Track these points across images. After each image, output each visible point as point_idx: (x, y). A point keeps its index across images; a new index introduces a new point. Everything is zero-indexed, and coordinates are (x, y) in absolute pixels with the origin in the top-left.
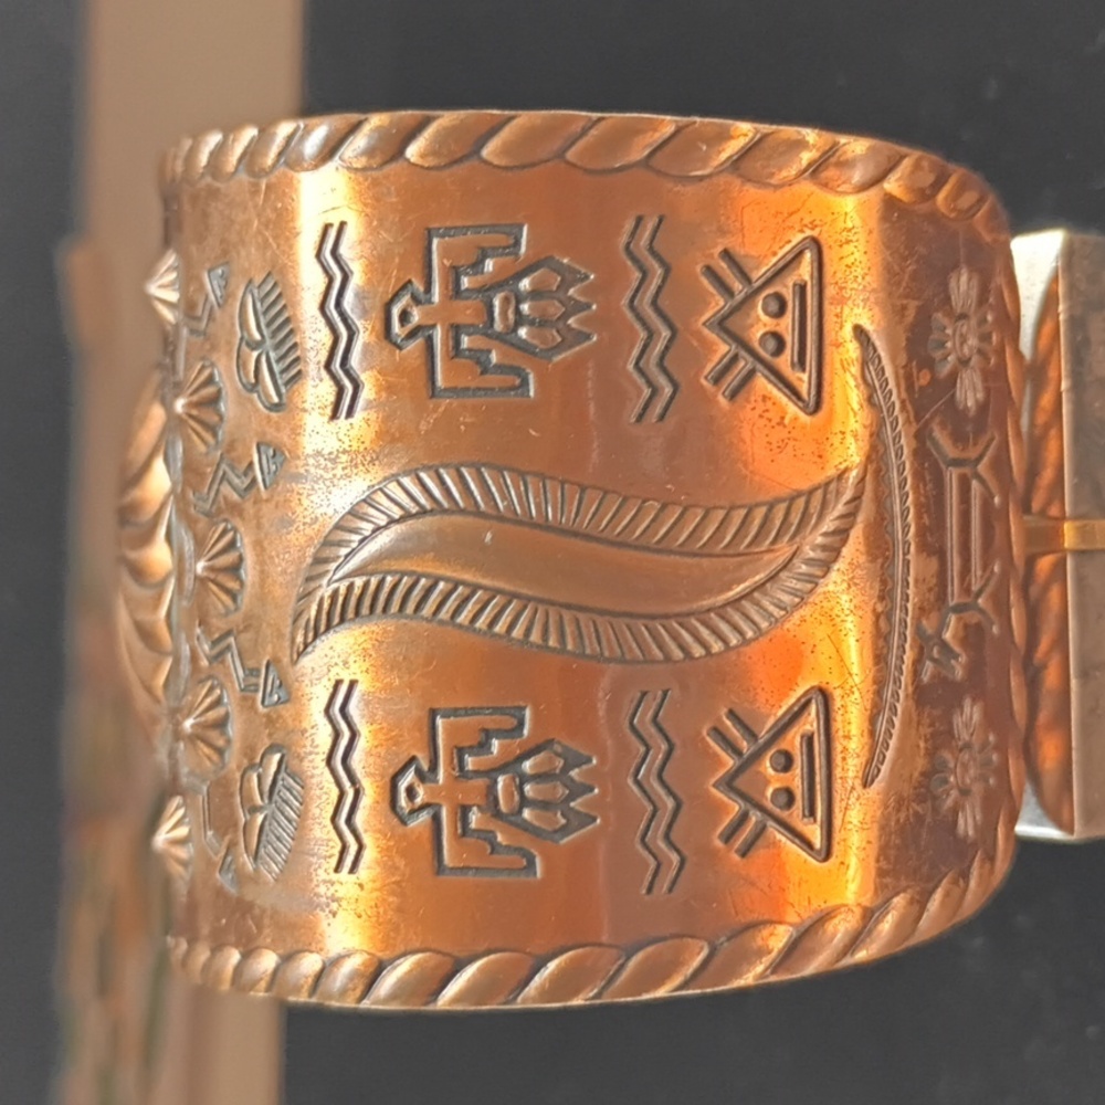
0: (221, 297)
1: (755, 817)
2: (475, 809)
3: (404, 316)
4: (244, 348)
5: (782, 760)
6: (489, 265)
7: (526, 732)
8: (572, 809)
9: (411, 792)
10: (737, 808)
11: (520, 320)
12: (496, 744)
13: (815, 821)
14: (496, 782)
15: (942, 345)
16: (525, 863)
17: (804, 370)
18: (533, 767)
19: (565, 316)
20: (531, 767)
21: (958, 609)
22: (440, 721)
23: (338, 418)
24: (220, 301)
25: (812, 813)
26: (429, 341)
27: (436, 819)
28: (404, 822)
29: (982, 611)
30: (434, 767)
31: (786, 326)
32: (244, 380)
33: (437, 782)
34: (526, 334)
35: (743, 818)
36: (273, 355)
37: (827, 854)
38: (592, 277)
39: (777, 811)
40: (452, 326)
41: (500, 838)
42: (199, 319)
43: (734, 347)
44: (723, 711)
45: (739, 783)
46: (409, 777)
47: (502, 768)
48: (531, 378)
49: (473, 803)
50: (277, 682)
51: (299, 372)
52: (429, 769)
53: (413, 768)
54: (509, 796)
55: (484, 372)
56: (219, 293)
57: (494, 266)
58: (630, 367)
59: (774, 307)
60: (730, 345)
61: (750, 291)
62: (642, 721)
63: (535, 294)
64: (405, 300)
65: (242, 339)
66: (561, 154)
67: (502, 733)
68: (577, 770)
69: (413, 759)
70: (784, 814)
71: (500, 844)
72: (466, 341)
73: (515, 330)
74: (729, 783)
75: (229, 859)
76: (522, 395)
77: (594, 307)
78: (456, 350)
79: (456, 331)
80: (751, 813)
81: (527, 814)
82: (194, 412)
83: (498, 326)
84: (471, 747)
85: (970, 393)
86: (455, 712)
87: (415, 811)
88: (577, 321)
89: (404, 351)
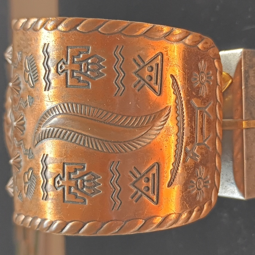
0: (21, 59)
1: (140, 193)
2: (73, 187)
3: (61, 67)
4: (26, 72)
5: (147, 180)
6: (81, 56)
7: (85, 170)
8: (96, 189)
9: (58, 182)
10: (135, 191)
11: (88, 69)
12: (78, 172)
13: (154, 195)
14: (78, 181)
15: (196, 79)
16: (84, 201)
17: (157, 85)
18: (87, 178)
19: (99, 69)
20: (86, 178)
21: (198, 144)
22: (66, 166)
23: (46, 91)
24: (21, 60)
25: (154, 193)
26: (67, 73)
27: (64, 189)
28: (57, 189)
29: (205, 145)
30: (64, 176)
31: (153, 74)
32: (26, 80)
33: (64, 180)
34: (89, 73)
35: (136, 193)
36: (32, 74)
37: (157, 203)
38: (106, 60)
39: (145, 192)
40: (72, 70)
41: (78, 195)
42: (16, 64)
43: (139, 78)
44: (133, 167)
45: (136, 184)
46: (58, 179)
47: (79, 178)
48: (90, 83)
49: (72, 186)
50: (32, 153)
51: (38, 79)
52: (63, 177)
53: (59, 176)
54: (81, 184)
55: (79, 82)
56: (20, 58)
57: (82, 56)
58: (114, 82)
59: (150, 69)
60: (138, 78)
61: (144, 65)
62: (113, 168)
63: (92, 63)
64: (61, 63)
65: (25, 70)
66: (97, 29)
67: (80, 170)
68: (97, 179)
69: (59, 174)
70: (147, 193)
71: (78, 196)
72: (75, 74)
73: (87, 72)
74: (134, 185)
75: (21, 194)
76: (88, 88)
77: (106, 67)
78: (72, 76)
79: (73, 71)
80: (139, 192)
81: (85, 189)
82: (14, 87)
83: (83, 71)
84: (73, 172)
85: (204, 91)
86: (69, 164)
87: (59, 187)
88: (101, 71)
89: (61, 76)
